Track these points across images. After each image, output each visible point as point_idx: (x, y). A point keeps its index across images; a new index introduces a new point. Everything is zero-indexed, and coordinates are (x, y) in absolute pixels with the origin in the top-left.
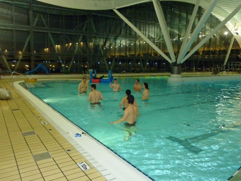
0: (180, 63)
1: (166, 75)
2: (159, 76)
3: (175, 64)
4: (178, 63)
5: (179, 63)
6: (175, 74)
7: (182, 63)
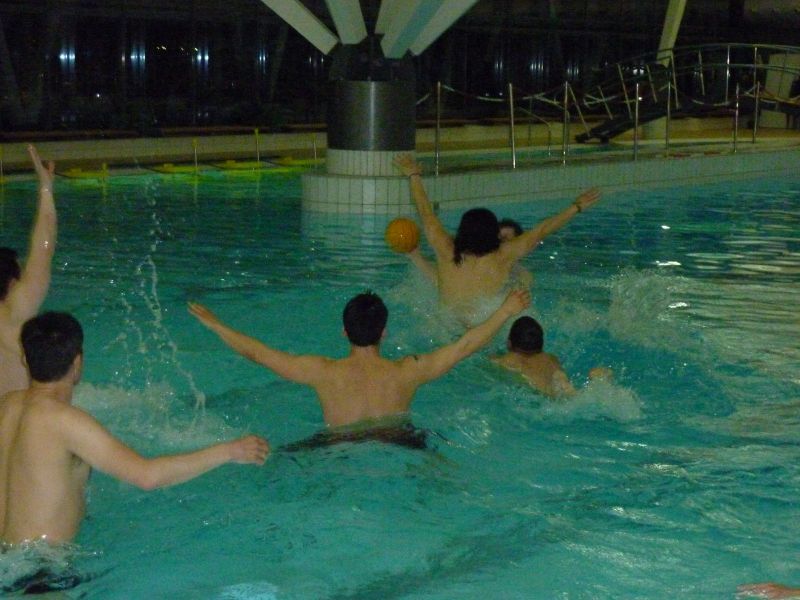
0: (409, 53)
1: (252, 158)
2: (188, 161)
3: (365, 58)
4: (391, 48)
5: (399, 54)
6: (363, 147)
7: (417, 52)
